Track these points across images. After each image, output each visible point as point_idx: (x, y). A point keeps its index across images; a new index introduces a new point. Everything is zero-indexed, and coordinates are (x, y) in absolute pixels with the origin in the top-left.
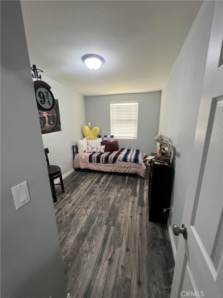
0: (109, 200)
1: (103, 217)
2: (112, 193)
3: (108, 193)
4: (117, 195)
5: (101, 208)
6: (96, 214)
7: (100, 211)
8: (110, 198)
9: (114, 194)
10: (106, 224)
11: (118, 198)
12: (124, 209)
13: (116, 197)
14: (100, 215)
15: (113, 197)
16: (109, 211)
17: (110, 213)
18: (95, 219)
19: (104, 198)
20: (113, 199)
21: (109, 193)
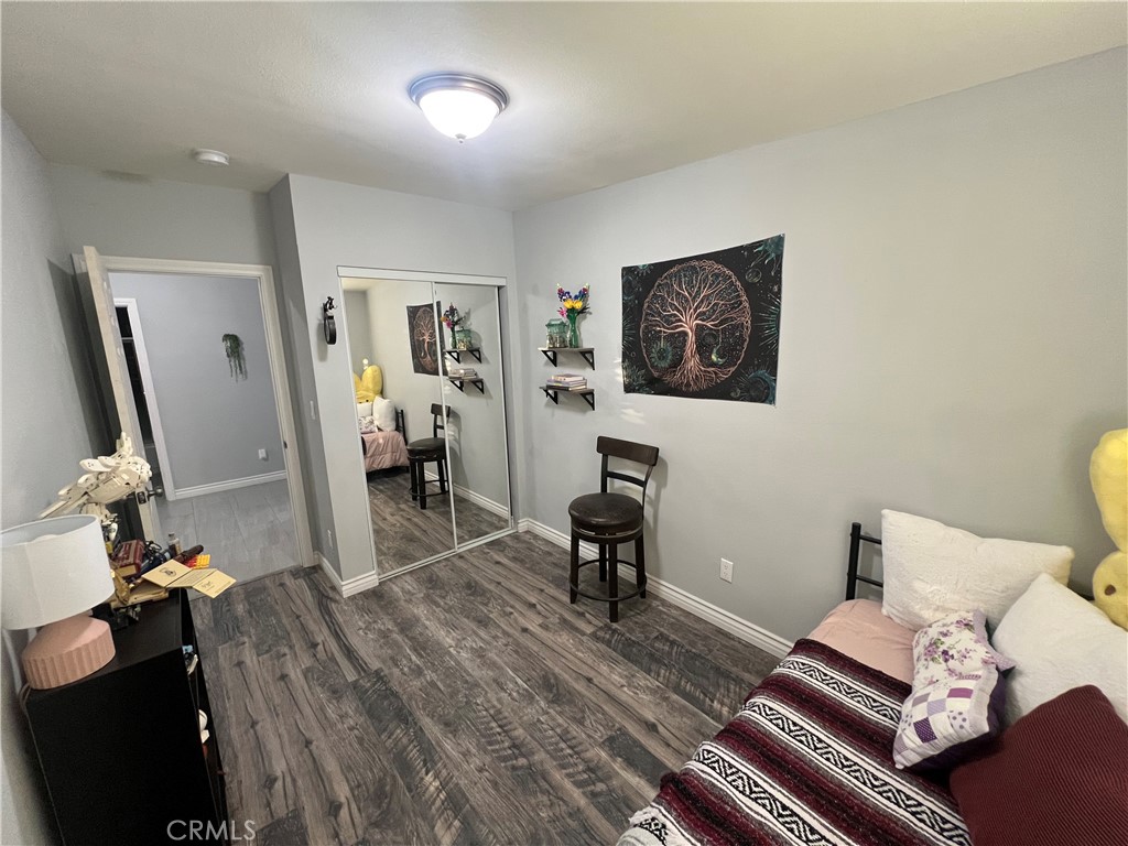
0: (447, 724)
1: (404, 674)
2: (476, 762)
3: (490, 744)
4: (444, 773)
5: (439, 683)
6: (433, 664)
7: (429, 675)
8: (455, 732)
9: (457, 767)
10: (377, 672)
11: (419, 763)
12: (356, 746)
13: (435, 763)
14: (418, 672)
15: (448, 746)
16: (405, 697)
17: (395, 695)
18: (422, 656)
19: (472, 715)
20: (438, 743)
21: (485, 752)
